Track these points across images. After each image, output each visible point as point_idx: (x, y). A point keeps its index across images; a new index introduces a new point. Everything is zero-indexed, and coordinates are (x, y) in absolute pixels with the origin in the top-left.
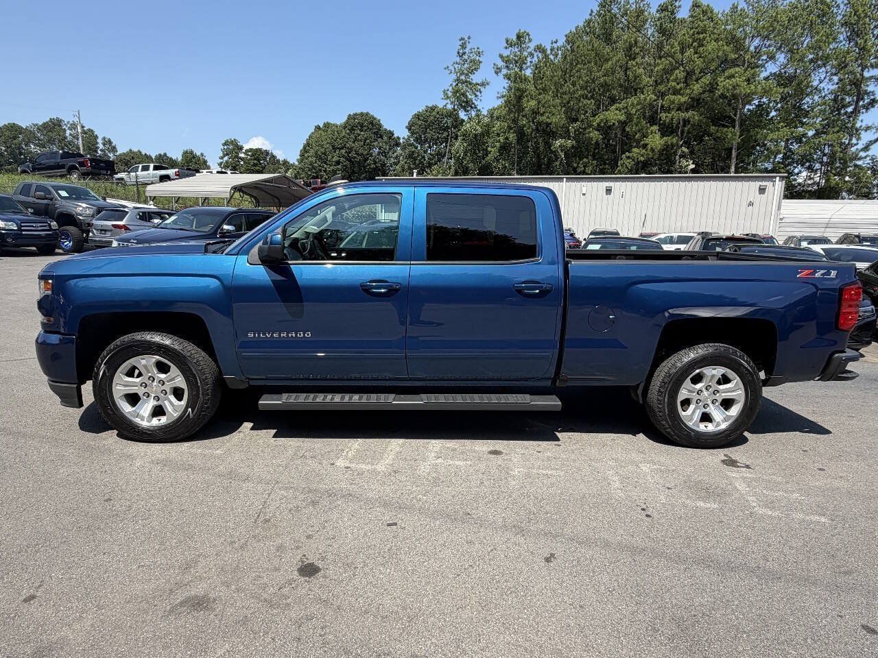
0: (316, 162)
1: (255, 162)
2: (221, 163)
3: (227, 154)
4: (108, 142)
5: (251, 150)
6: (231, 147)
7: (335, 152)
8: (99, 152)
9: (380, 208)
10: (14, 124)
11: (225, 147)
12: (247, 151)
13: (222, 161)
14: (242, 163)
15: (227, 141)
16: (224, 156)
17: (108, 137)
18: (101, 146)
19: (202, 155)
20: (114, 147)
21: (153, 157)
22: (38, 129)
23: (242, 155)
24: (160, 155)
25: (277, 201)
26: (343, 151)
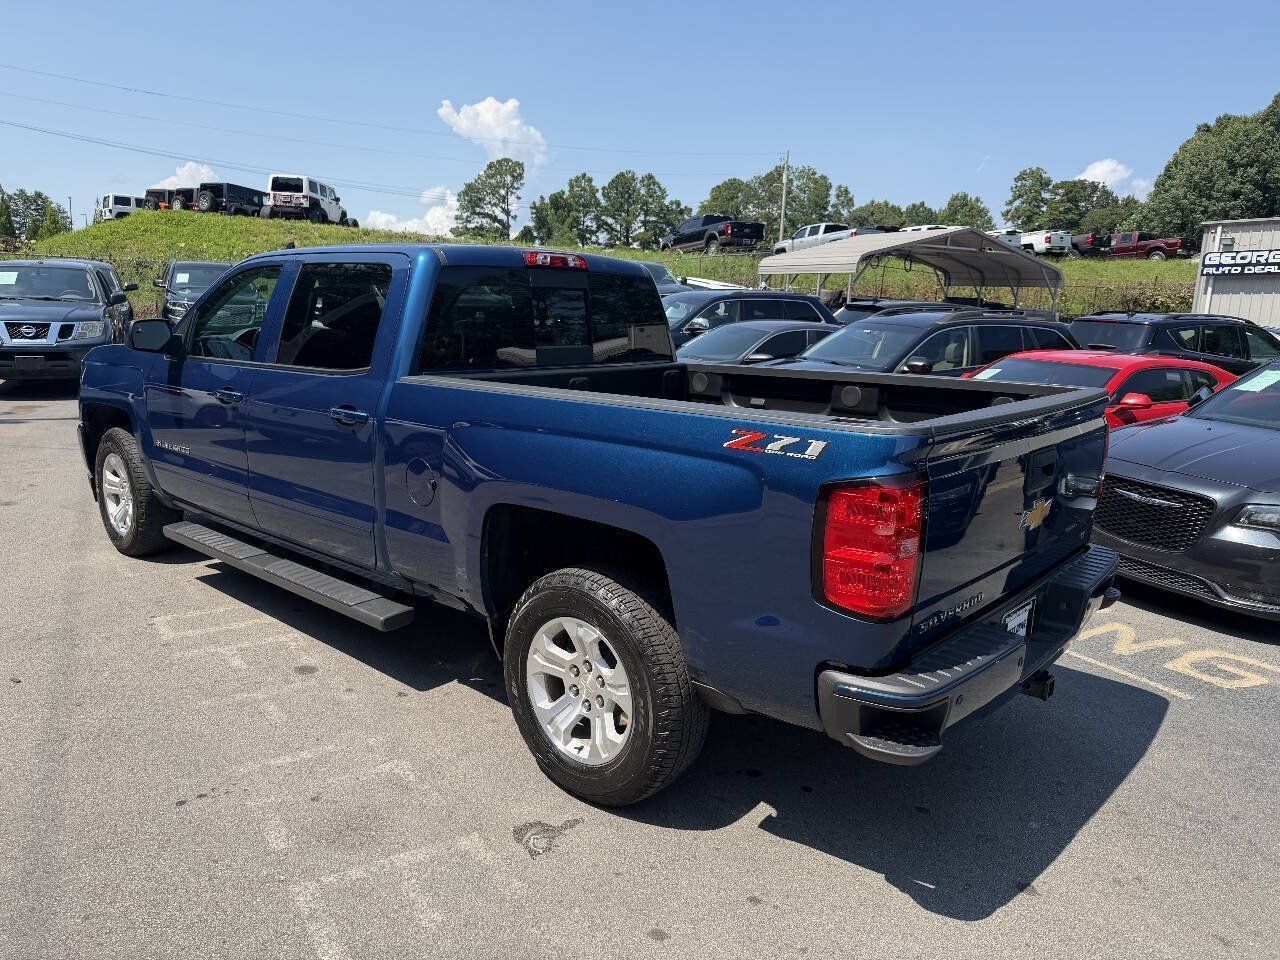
0: (1185, 197)
1: (1069, 205)
2: (1008, 212)
3: (1020, 196)
4: (844, 193)
5: (1063, 185)
6: (1029, 183)
7: (1233, 174)
8: (830, 209)
9: (1203, 284)
10: (735, 180)
11: (1019, 184)
12: (1057, 187)
13: (1009, 207)
14: (1044, 209)
15: (1024, 173)
16: (1015, 200)
17: (844, 185)
18: (833, 200)
19: (977, 200)
20: (851, 200)
21: (904, 210)
22: (760, 183)
23: (1046, 195)
24: (914, 206)
25: (977, 275)
26: (1252, 171)
